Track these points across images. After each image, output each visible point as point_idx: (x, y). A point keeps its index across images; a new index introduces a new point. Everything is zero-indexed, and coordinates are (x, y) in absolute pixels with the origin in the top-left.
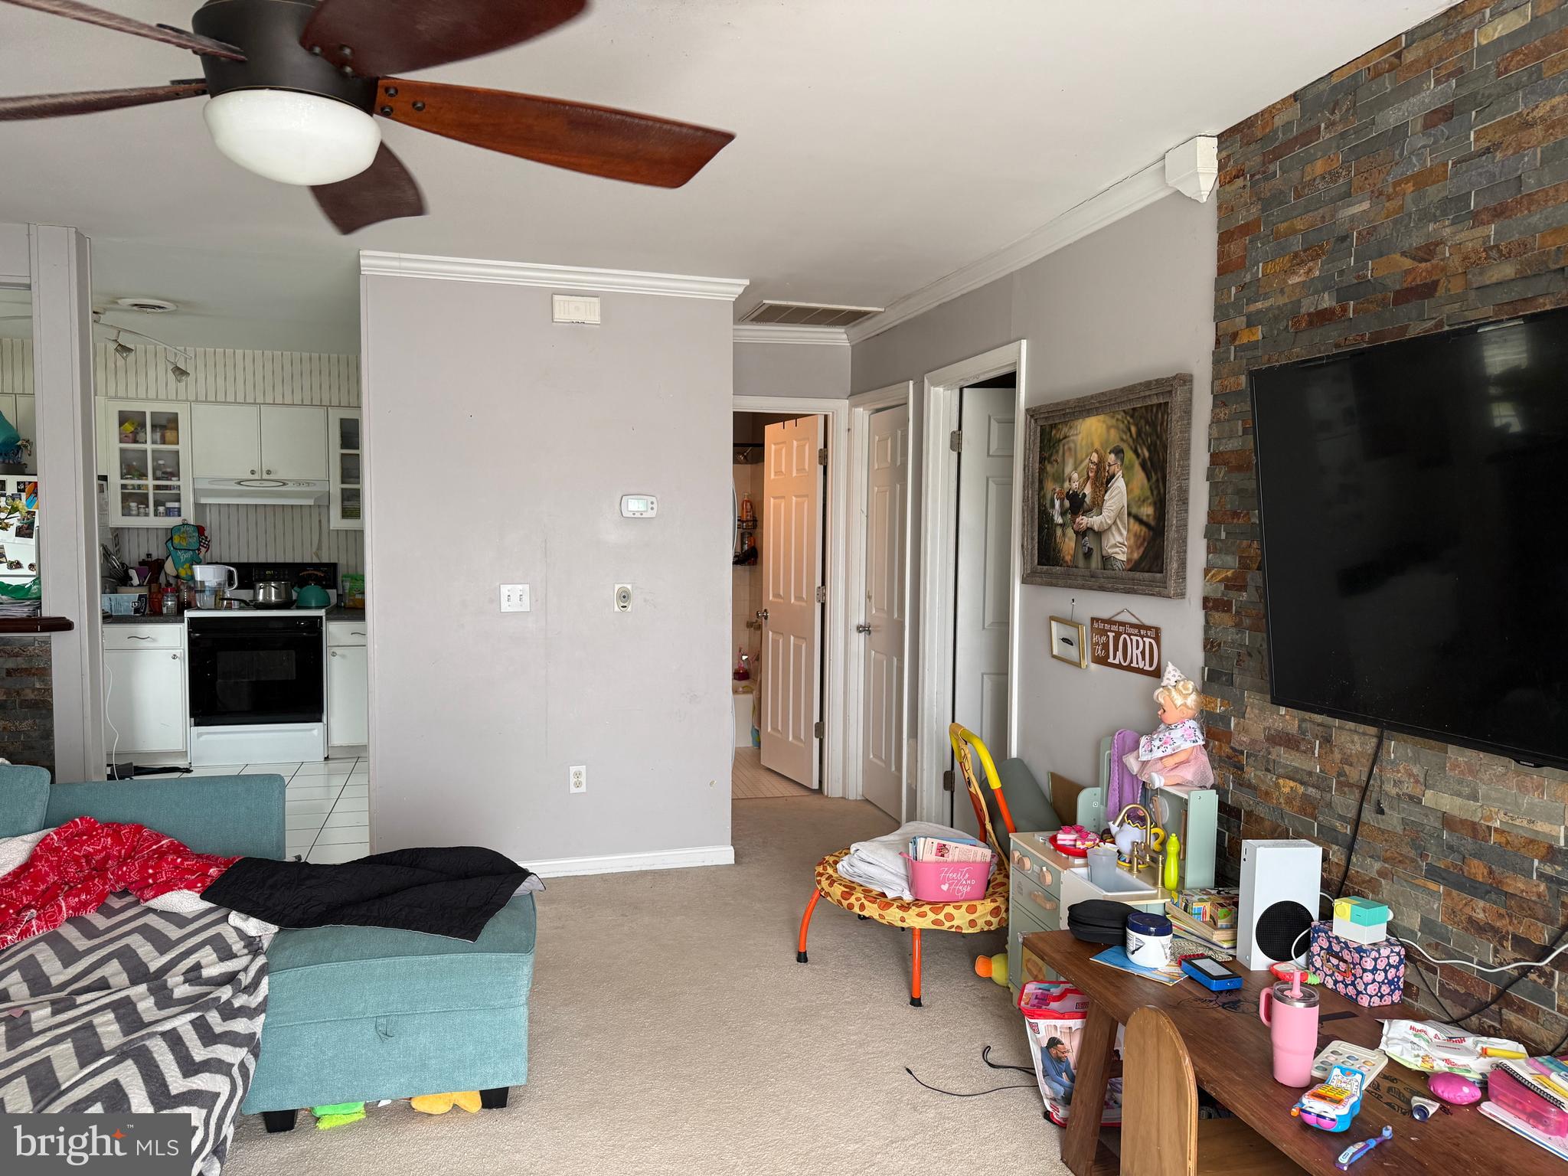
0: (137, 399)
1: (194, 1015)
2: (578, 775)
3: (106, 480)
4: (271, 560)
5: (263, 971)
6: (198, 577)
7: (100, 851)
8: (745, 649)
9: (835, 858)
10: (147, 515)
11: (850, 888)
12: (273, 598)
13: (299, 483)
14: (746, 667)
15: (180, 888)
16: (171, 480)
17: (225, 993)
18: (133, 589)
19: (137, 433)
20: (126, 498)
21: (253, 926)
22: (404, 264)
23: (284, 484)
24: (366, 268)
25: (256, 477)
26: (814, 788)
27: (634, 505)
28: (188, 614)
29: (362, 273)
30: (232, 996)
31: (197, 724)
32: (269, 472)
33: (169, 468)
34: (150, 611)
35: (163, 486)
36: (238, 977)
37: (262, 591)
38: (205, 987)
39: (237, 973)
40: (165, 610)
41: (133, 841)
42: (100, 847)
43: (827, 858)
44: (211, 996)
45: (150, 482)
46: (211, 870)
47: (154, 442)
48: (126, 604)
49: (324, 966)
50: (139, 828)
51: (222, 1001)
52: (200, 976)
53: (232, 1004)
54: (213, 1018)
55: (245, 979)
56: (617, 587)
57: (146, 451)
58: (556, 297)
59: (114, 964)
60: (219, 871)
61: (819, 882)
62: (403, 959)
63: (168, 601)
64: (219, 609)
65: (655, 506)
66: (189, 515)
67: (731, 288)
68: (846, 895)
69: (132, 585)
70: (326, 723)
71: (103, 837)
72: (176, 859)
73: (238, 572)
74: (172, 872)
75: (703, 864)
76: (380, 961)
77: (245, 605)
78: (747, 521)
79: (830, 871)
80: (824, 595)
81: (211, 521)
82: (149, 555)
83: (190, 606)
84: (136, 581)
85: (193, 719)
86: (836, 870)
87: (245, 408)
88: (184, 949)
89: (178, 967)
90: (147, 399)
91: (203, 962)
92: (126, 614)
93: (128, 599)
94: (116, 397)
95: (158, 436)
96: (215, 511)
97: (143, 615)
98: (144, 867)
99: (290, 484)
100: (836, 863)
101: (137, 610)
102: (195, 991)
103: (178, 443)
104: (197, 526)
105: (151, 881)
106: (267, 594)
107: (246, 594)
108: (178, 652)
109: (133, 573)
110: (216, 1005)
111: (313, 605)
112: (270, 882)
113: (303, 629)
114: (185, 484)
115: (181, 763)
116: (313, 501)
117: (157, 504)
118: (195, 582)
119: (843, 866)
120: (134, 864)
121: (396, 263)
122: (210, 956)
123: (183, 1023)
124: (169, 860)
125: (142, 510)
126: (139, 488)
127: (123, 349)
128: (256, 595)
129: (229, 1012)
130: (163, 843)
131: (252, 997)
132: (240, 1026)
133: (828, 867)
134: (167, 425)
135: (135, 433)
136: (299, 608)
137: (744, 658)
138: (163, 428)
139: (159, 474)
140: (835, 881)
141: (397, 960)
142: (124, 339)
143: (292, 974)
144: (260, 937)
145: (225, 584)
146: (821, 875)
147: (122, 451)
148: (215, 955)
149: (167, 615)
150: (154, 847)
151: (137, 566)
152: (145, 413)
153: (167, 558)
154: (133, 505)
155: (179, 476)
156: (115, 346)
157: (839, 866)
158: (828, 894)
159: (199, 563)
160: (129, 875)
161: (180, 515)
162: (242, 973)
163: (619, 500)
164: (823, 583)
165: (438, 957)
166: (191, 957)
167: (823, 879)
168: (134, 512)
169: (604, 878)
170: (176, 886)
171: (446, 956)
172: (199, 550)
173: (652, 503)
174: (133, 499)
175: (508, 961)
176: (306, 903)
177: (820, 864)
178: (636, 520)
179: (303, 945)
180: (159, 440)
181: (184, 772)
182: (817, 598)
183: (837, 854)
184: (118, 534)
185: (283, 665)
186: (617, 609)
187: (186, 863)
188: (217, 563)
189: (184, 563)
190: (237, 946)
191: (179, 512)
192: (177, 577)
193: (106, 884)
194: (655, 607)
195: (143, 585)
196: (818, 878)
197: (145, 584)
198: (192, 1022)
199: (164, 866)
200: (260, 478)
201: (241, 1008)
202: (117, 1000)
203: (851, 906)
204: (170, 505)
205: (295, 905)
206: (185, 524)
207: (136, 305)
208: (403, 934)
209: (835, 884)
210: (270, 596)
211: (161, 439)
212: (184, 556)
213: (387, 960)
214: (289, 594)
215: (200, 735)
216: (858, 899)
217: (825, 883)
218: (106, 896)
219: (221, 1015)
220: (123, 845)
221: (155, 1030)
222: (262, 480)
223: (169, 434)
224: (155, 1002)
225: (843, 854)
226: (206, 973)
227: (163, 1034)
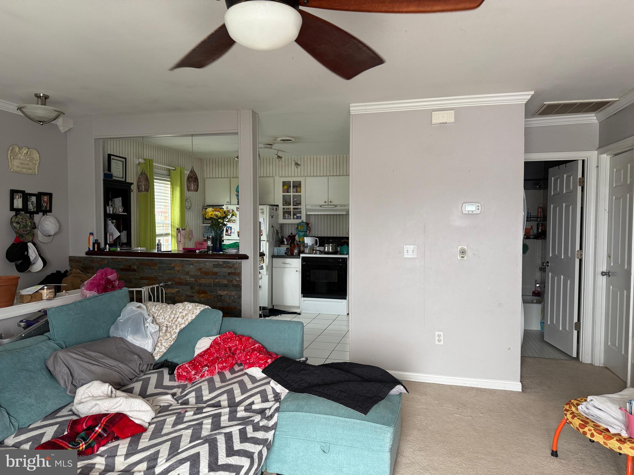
0: (288, 176)
1: (241, 427)
2: (439, 336)
3: (278, 207)
4: (332, 236)
5: (277, 410)
6: (306, 242)
7: (234, 346)
8: (539, 281)
9: (578, 402)
10: (291, 219)
11: (585, 422)
12: (331, 250)
13: (341, 206)
14: (539, 290)
15: (256, 366)
16: (298, 206)
17: (257, 418)
18: (285, 245)
19: (289, 189)
20: (284, 213)
21: (279, 388)
22: (368, 108)
23: (336, 206)
24: (352, 112)
25: (326, 204)
26: (573, 356)
27: (470, 208)
28: (302, 255)
29: (351, 114)
30: (260, 420)
31: (304, 297)
32: (331, 202)
33: (298, 201)
34: (290, 254)
35: (296, 208)
36: (265, 411)
37: (327, 247)
38: (252, 413)
39: (266, 409)
40: (294, 254)
41: (246, 344)
42: (234, 345)
43: (572, 401)
44: (251, 419)
45: (292, 207)
46: (269, 360)
47: (293, 192)
48: (283, 251)
49: (300, 413)
50: (249, 338)
51: (255, 422)
52: (251, 409)
53: (259, 424)
54: (249, 429)
55: (268, 413)
56: (459, 247)
57: (291, 196)
58: (433, 113)
59: (225, 396)
60: (272, 361)
61: (566, 415)
62: (333, 417)
63: (295, 250)
64: (312, 254)
65: (480, 208)
66: (304, 219)
67: (525, 96)
68: (583, 426)
69: (284, 244)
70: (348, 300)
71: (235, 340)
72: (257, 354)
73: (319, 240)
74: (255, 359)
75: (503, 389)
76: (323, 416)
77: (321, 252)
78: (540, 217)
79: (573, 409)
80: (581, 255)
81: (312, 221)
82: (291, 234)
83: (303, 252)
84: (286, 243)
85: (302, 295)
86: (577, 409)
87: (323, 178)
88: (250, 394)
89: (246, 402)
90: (291, 176)
91: (255, 402)
92: (282, 254)
93: (283, 249)
94: (282, 176)
95: (295, 190)
96: (313, 217)
97: (288, 255)
98: (246, 355)
99: (338, 206)
100: (578, 405)
101: (286, 253)
102: (247, 415)
103: (301, 192)
104: (306, 223)
105: (248, 361)
106: (329, 248)
107: (322, 249)
108: (298, 270)
109: (285, 240)
110: (252, 423)
111: (345, 253)
112: (288, 369)
113: (341, 262)
114: (303, 207)
115: (298, 311)
116: (345, 212)
117: (294, 215)
118: (305, 243)
119: (582, 408)
120: (243, 353)
121: (364, 108)
122: (259, 399)
123: (235, 430)
124: (255, 353)
125: (289, 217)
126: (289, 209)
127: (279, 157)
128: (325, 249)
129: (257, 428)
130: (256, 345)
131: (270, 421)
132: (260, 435)
133: (572, 407)
134: (297, 186)
135: (288, 189)
136: (340, 254)
137: (538, 285)
138: (297, 187)
139: (295, 204)
140: (575, 416)
141: (330, 417)
142: (280, 154)
143: (287, 414)
144: (281, 393)
145: (314, 244)
146: (567, 410)
147: (283, 196)
148: (260, 399)
149: (295, 255)
150: (252, 347)
151: (287, 237)
152: (291, 181)
153: (296, 234)
154: (287, 215)
155: (301, 205)
156: (276, 156)
157: (579, 407)
158: (571, 423)
159: (307, 236)
160: (241, 358)
161: (301, 219)
162: (268, 410)
163: (461, 205)
164: (581, 248)
165: (348, 420)
166: (252, 398)
167: (568, 413)
168: (287, 218)
169: (451, 387)
170: (255, 365)
171: (352, 420)
172: (307, 231)
173: (478, 206)
174: (286, 213)
175: (380, 428)
176: (301, 381)
177: (567, 404)
178: (471, 215)
179: (294, 401)
180: (295, 192)
181: (298, 314)
182: (577, 256)
183: (579, 399)
184: (282, 226)
185: (334, 276)
186: (459, 258)
187: (260, 356)
188: (313, 237)
189: (301, 236)
190: (271, 396)
191: (300, 217)
192: (299, 241)
193: (234, 360)
194: (479, 258)
195: (288, 244)
196: (566, 412)
197: (289, 244)
198: (240, 430)
199: (253, 356)
200: (327, 204)
201: (263, 426)
202: (217, 413)
203: (585, 433)
204: (298, 215)
205: (296, 382)
206: (303, 222)
207: (282, 140)
208: (335, 404)
209: (575, 418)
210: (330, 249)
211: (296, 191)
212: (302, 234)
213: (326, 416)
214: (336, 249)
215: (304, 301)
216: (590, 430)
217: (569, 416)
218: (234, 365)
219: (253, 428)
220: (242, 344)
221: (222, 431)
222: (328, 205)
223: (298, 189)
224: (229, 417)
225: (583, 400)
226: (254, 407)
227: (225, 434)
